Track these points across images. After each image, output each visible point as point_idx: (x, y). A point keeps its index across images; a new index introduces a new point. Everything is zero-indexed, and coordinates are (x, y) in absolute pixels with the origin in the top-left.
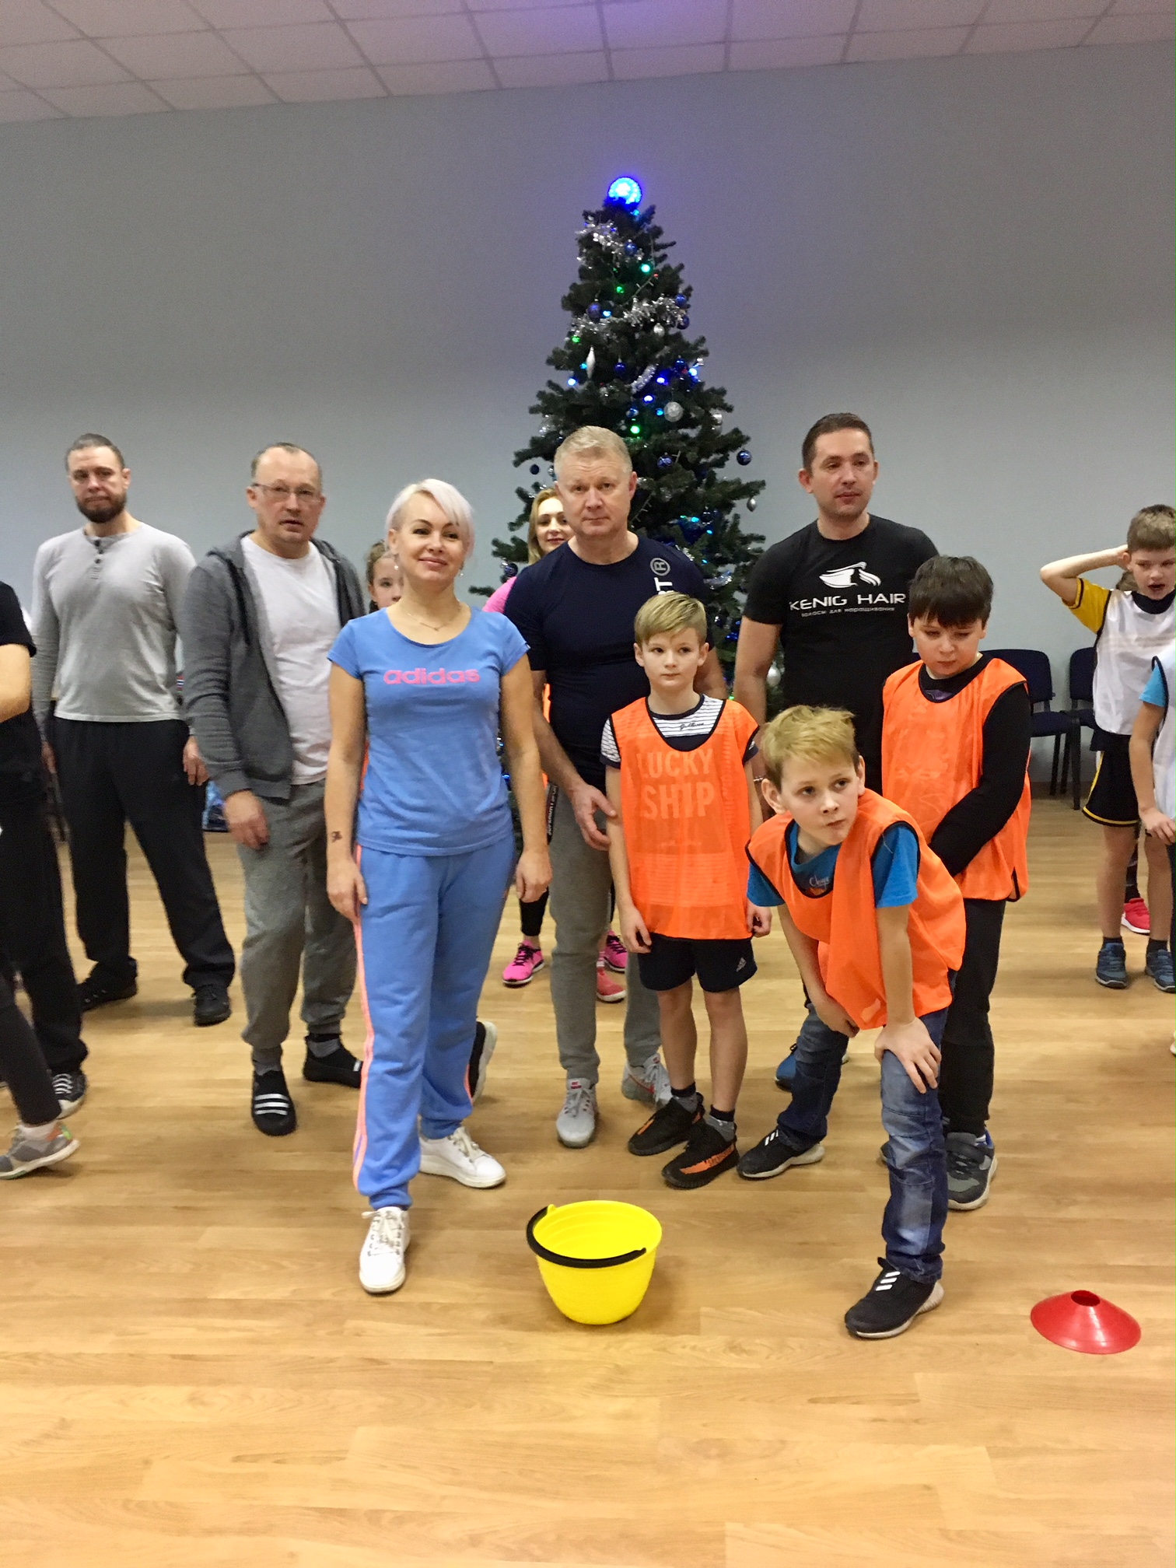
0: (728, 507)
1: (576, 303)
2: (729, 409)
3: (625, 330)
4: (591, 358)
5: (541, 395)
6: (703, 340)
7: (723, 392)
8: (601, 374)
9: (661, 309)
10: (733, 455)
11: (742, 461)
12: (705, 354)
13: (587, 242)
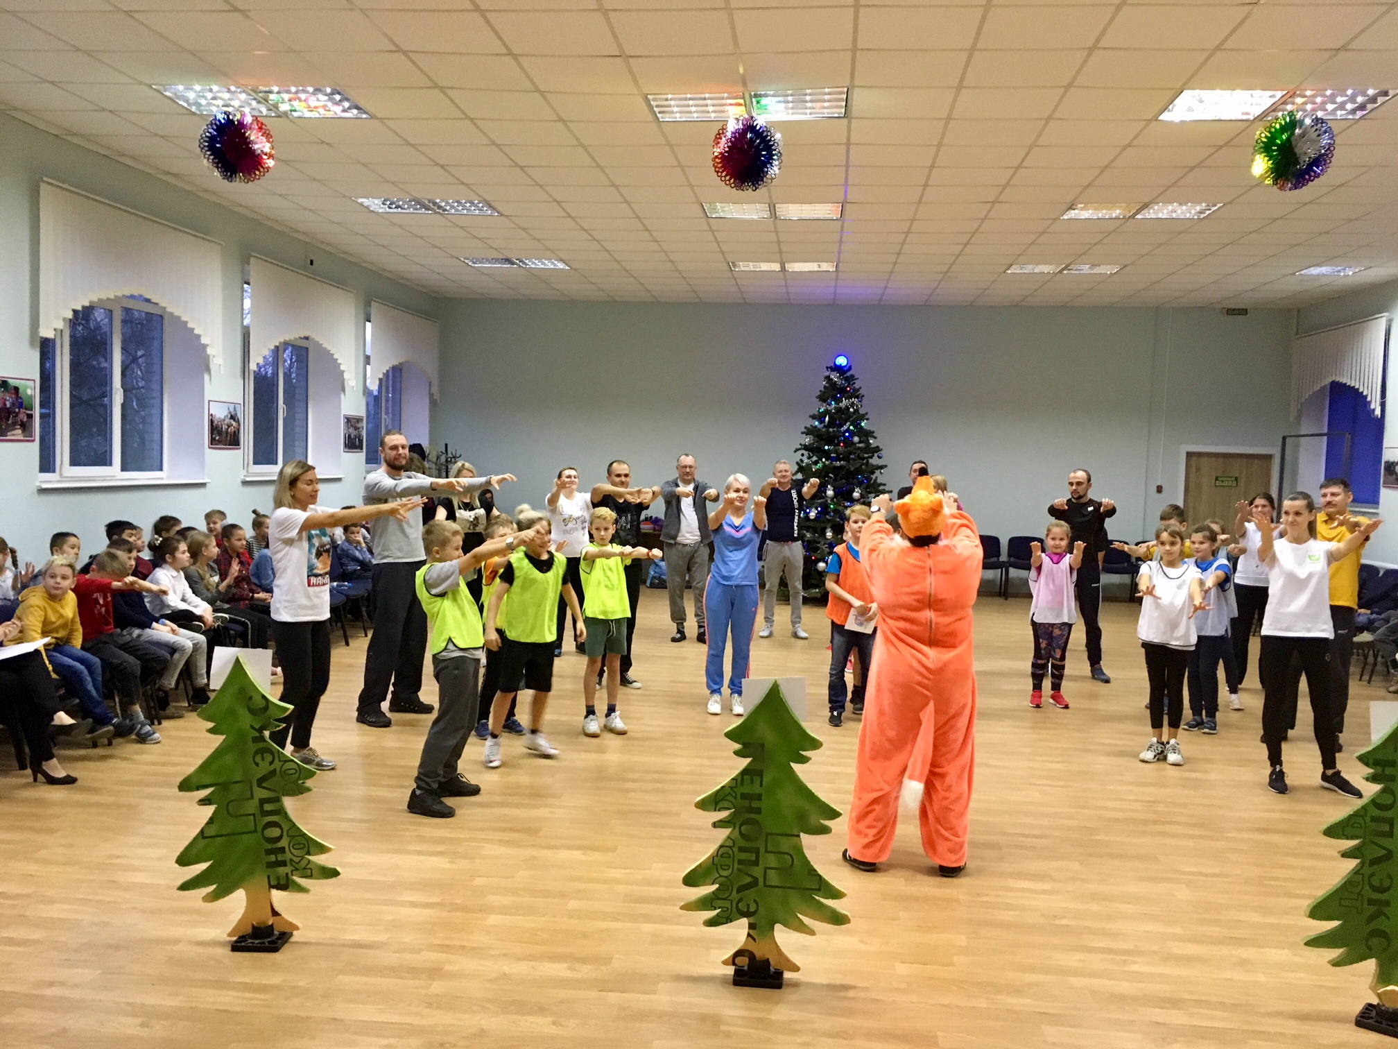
0: (873, 473)
1: (823, 398)
2: (875, 438)
3: (839, 410)
4: (827, 419)
5: (806, 428)
6: (867, 413)
7: (874, 432)
8: (831, 424)
9: (853, 403)
10: (876, 455)
11: (879, 457)
12: (867, 419)
13: (828, 378)
